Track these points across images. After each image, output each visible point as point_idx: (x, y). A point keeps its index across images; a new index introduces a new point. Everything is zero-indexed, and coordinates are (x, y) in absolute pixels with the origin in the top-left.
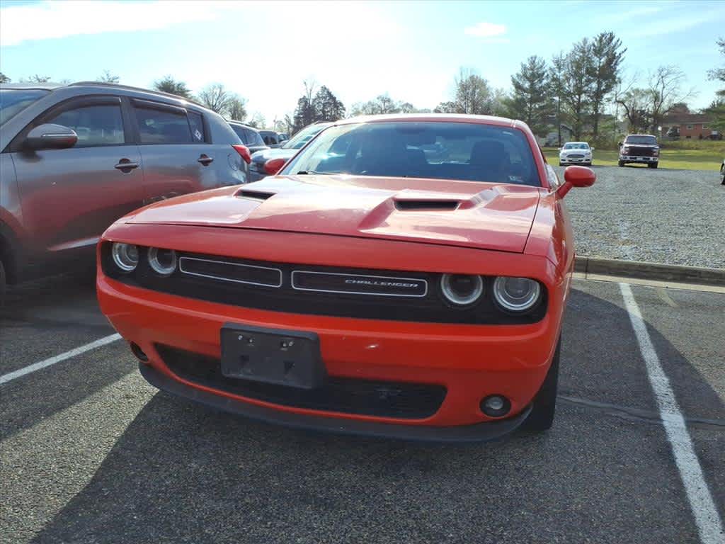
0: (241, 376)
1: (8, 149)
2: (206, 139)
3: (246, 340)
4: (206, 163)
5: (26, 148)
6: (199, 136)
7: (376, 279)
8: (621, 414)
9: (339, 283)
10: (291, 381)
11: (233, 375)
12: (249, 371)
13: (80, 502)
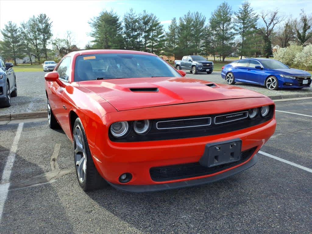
7: (233, 115)
11: (211, 166)
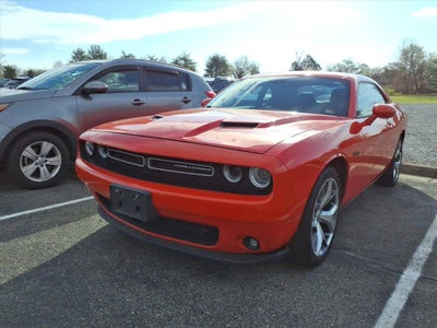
1: (74, 94)
2: (189, 89)
3: (120, 192)
4: (186, 102)
5: (85, 93)
6: (184, 87)
8: (375, 266)
9: (171, 166)
10: (138, 216)
13: (46, 265)
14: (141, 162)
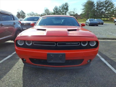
0: (51, 62)
2: (14, 20)
7: (71, 43)
10: (61, 62)
11: (49, 62)
12: (52, 61)
14: (54, 44)
